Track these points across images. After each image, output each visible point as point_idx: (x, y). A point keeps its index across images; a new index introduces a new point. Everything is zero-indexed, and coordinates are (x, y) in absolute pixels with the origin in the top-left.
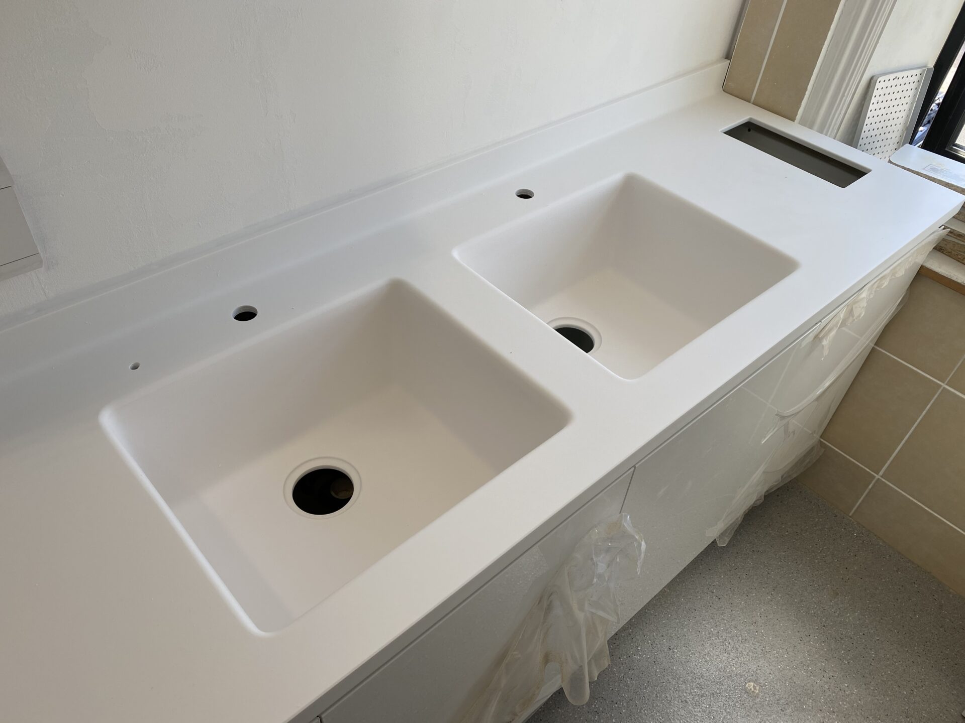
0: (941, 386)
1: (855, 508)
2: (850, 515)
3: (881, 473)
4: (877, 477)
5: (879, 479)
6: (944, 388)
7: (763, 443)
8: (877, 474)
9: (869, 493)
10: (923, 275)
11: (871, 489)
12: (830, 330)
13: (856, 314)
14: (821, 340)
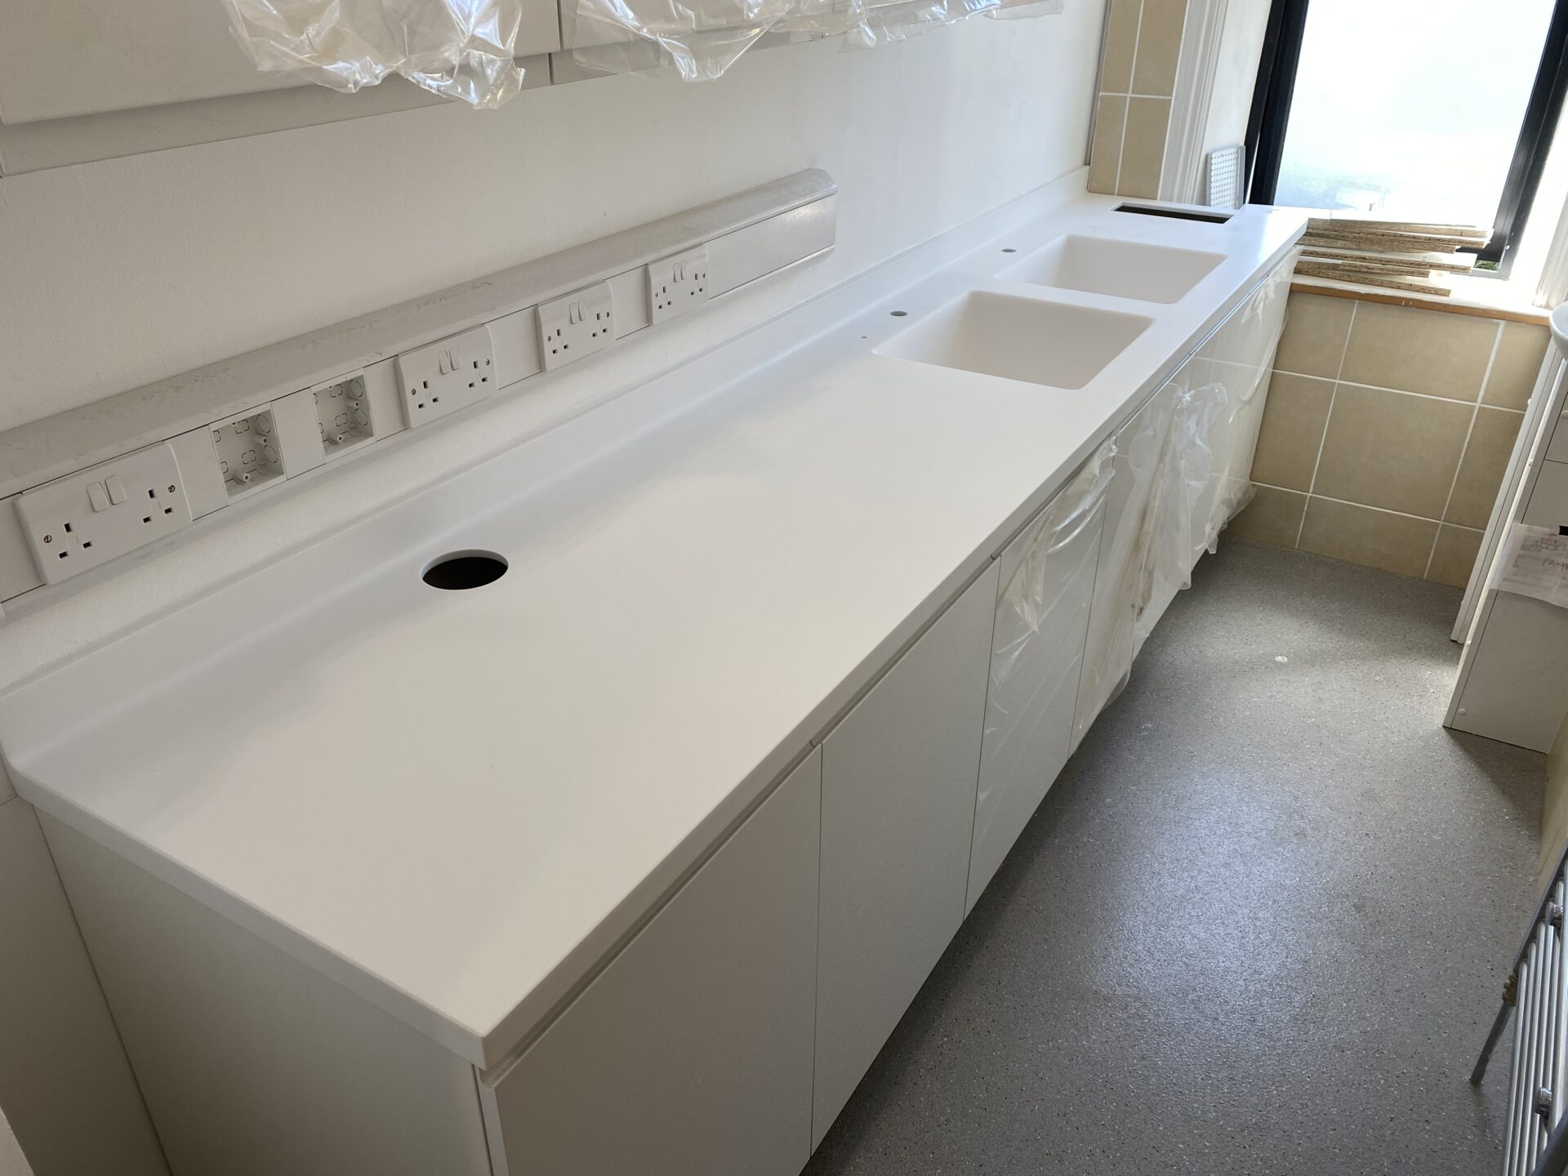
0: (1335, 383)
1: (1298, 539)
2: (1296, 547)
3: (1311, 490)
4: (1309, 495)
5: (1311, 497)
6: (1339, 384)
7: (1230, 421)
8: (1308, 492)
9: (1306, 515)
10: (1295, 291)
11: (1307, 512)
12: (1260, 303)
13: (1270, 297)
14: (1256, 310)
